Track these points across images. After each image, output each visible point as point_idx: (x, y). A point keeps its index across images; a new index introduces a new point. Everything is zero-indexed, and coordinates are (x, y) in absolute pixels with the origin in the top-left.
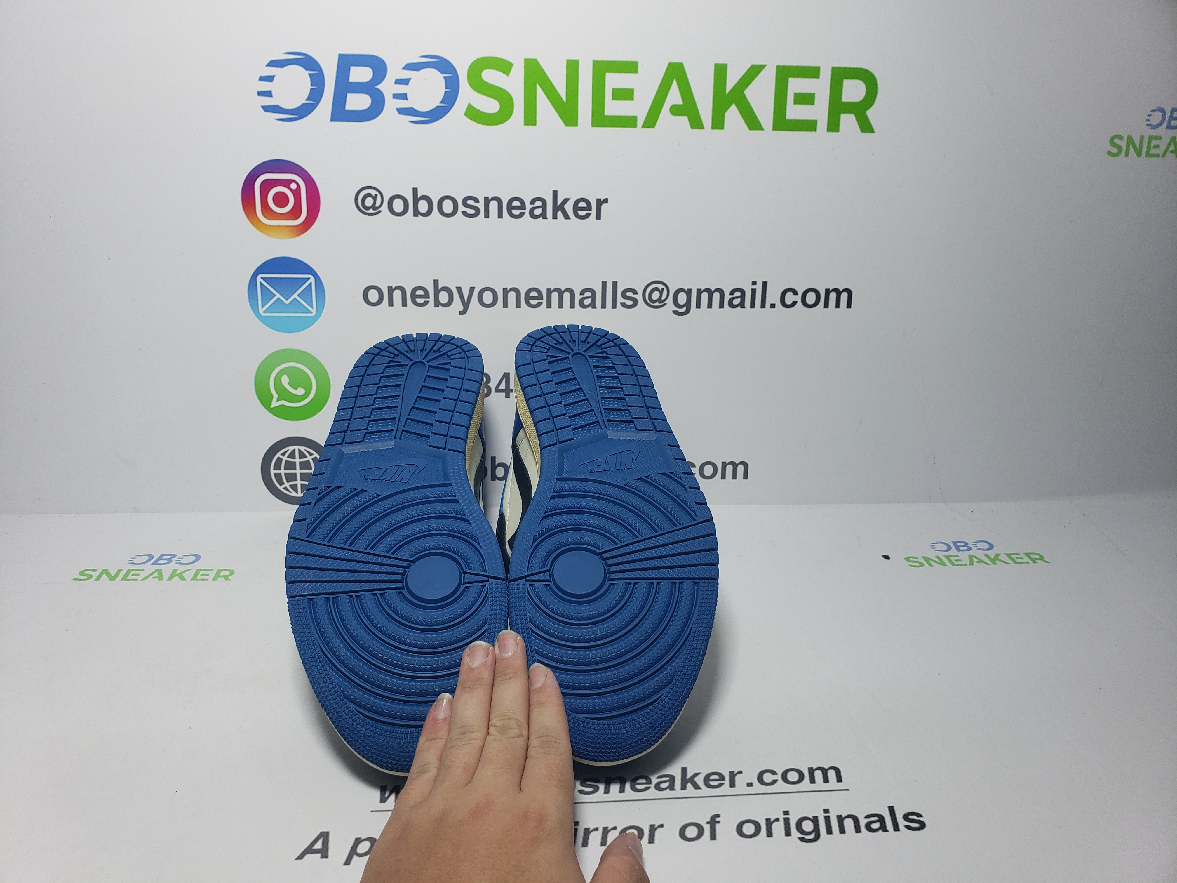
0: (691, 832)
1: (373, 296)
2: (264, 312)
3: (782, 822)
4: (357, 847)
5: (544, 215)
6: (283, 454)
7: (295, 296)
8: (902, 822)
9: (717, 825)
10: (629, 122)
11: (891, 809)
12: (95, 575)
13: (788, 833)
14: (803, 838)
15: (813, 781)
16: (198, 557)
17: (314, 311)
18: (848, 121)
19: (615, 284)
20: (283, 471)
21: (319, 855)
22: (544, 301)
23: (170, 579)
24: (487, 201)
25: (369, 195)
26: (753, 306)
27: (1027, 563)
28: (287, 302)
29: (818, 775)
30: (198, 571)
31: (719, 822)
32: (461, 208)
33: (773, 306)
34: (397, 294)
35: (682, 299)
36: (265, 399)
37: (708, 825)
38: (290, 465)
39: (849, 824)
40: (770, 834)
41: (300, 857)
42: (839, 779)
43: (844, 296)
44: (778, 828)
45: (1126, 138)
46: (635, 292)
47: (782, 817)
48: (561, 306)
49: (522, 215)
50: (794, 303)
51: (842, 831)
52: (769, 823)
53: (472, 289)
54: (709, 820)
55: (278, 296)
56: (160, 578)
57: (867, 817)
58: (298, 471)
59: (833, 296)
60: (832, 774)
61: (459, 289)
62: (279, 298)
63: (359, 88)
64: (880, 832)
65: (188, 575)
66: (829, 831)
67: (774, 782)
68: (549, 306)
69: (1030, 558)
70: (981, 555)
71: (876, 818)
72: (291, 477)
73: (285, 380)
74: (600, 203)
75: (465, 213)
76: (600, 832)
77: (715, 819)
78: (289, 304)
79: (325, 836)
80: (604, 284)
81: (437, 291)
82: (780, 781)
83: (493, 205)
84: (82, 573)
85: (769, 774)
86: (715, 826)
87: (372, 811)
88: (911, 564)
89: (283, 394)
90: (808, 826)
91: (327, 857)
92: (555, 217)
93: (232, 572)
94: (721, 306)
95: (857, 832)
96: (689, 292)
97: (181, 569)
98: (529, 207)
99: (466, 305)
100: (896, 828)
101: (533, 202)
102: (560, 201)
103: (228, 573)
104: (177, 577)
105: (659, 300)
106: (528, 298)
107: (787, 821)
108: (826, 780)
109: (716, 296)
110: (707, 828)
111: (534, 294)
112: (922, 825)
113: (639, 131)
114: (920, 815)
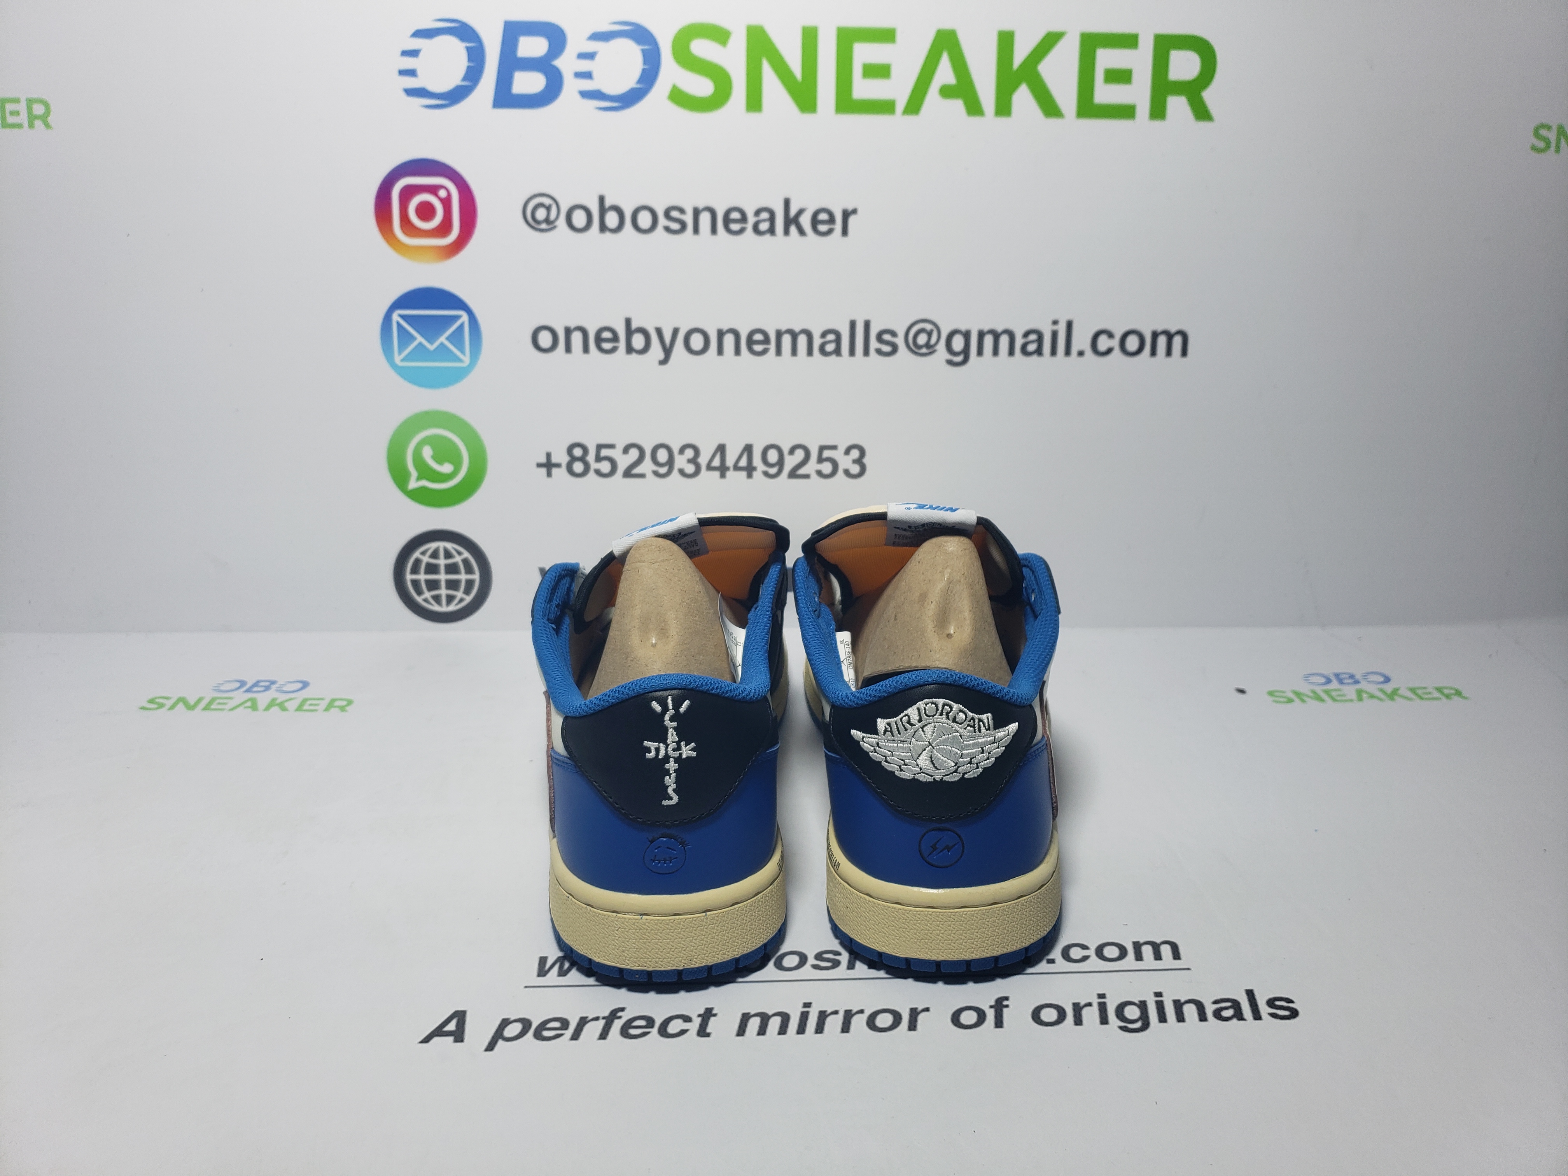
0: (969, 1018)
1: (545, 339)
2: (401, 361)
3: (1095, 1007)
4: (503, 1029)
5: (772, 231)
6: (423, 553)
7: (443, 339)
8: (1264, 1010)
9: (1005, 1010)
10: (885, 107)
11: (1250, 994)
13: (1104, 1020)
14: (1126, 1027)
15: (1139, 957)
16: (305, 685)
17: (467, 359)
18: (1177, 104)
19: (867, 325)
20: (422, 577)
21: (451, 1039)
22: (772, 346)
23: (267, 709)
24: (697, 212)
25: (541, 205)
26: (1054, 352)
27: (1437, 699)
28: (431, 347)
29: (1147, 951)
30: (304, 701)
31: (1007, 1006)
32: (662, 221)
33: (1081, 354)
34: (577, 337)
35: (958, 343)
36: (400, 477)
37: (992, 1010)
38: (432, 569)
39: (1190, 1011)
40: (1078, 1021)
41: (426, 1040)
42: (1176, 955)
43: (1177, 341)
44: (1091, 1015)
45: (1555, 128)
46: (894, 334)
47: (1095, 1001)
48: (794, 352)
49: (742, 231)
50: (1109, 351)
51: (1180, 1018)
52: (1078, 1009)
53: (676, 332)
54: (993, 1003)
55: (420, 339)
56: (254, 708)
57: (1216, 1002)
58: (443, 577)
59: (1162, 341)
60: (1166, 950)
61: (659, 331)
62: (420, 344)
63: (530, 65)
64: (1235, 1021)
65: (292, 705)
66: (1162, 1018)
67: (1085, 958)
68: (779, 352)
69: (1443, 694)
70: (1373, 689)
71: (1228, 1004)
72: (433, 585)
73: (427, 453)
74: (846, 215)
75: (667, 229)
76: (840, 1017)
77: (1001, 1003)
78: (434, 350)
79: (460, 1016)
80: (853, 324)
81: (629, 332)
82: (1094, 957)
83: (705, 218)
84: (151, 701)
85: (1078, 949)
86: (1002, 1011)
87: (526, 987)
89: (425, 472)
90: (1132, 1013)
91: (462, 1041)
92: (787, 232)
93: (350, 702)
94: (1011, 352)
95: (1201, 1020)
96: (967, 335)
97: (282, 698)
98: (751, 219)
99: (668, 352)
100: (1257, 1016)
101: (757, 213)
102: (793, 212)
103: (345, 703)
104: (277, 707)
105: (928, 345)
106: (750, 342)
107: (1103, 1008)
108: (1158, 956)
109: (1004, 340)
110: (990, 1014)
111: (758, 337)
112: (1294, 1014)
113: (898, 120)
114: (1290, 1001)
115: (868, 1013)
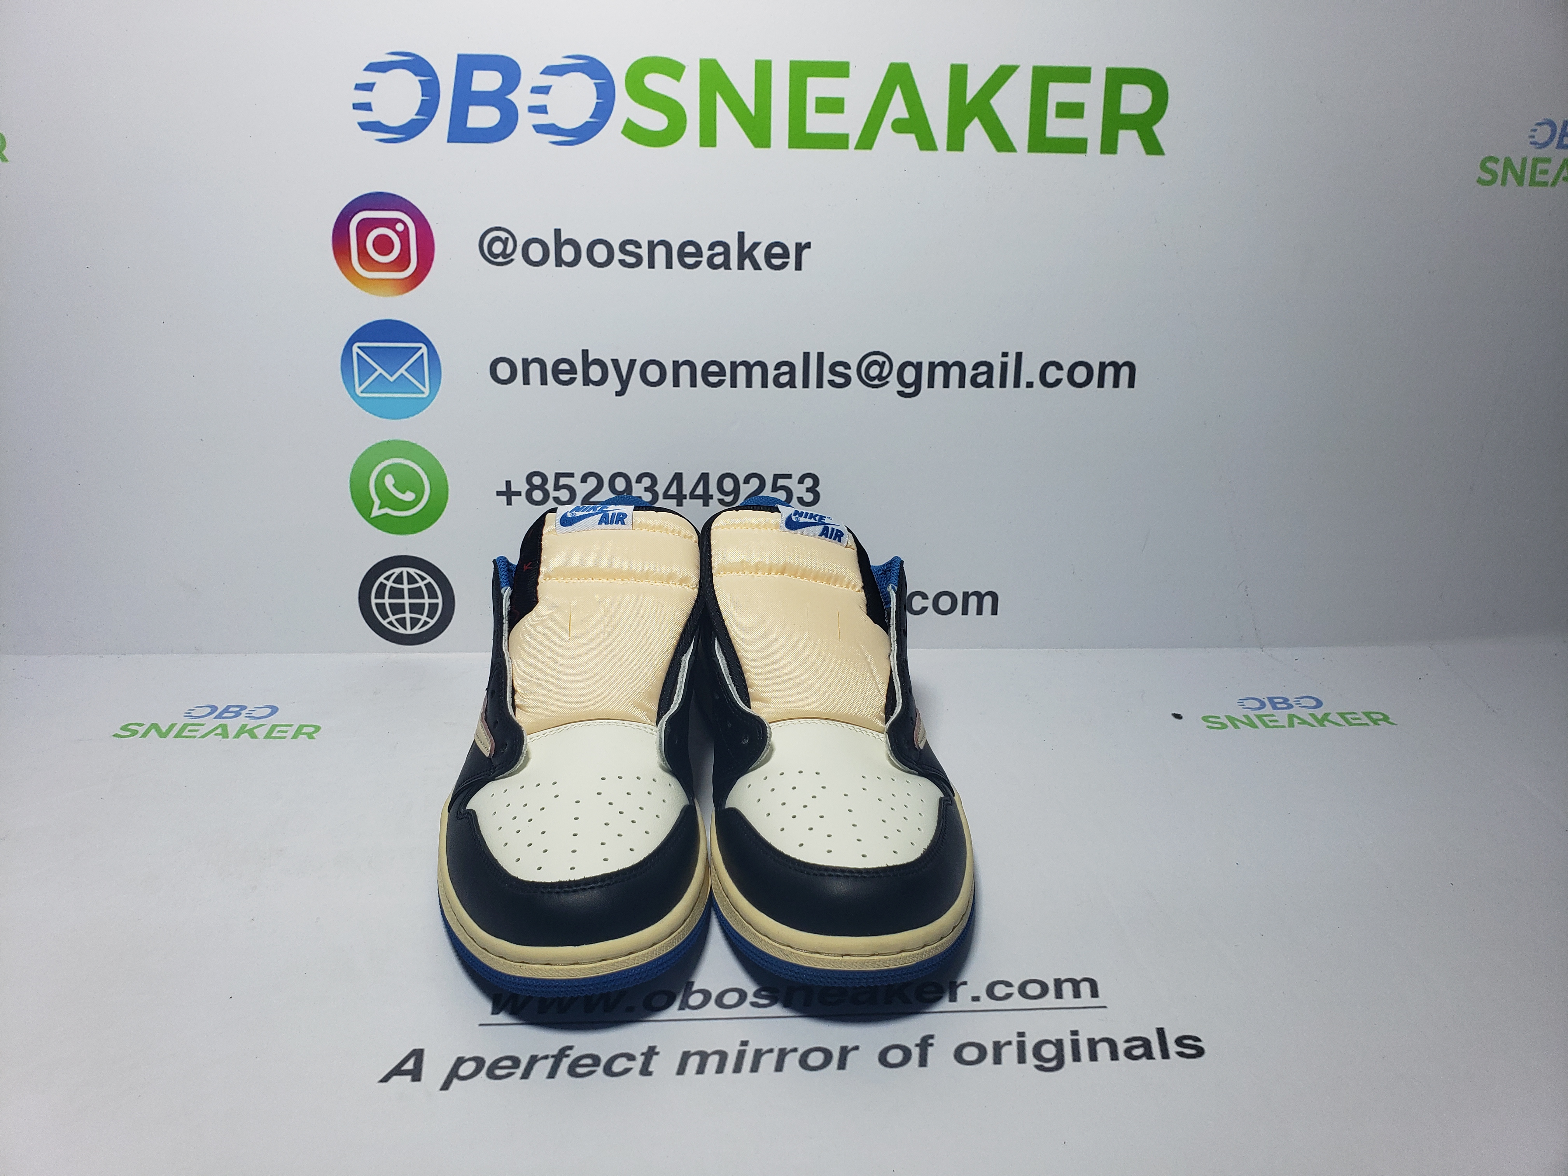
0: (895, 1056)
1: (503, 371)
2: (362, 392)
3: (1015, 1045)
4: (458, 1069)
5: (726, 265)
6: (387, 578)
7: (402, 370)
8: (1173, 1048)
9: (930, 1049)
10: (838, 141)
11: (1161, 1032)
12: (142, 730)
13: (1022, 1059)
14: (1042, 1066)
15: (1059, 995)
16: (274, 710)
17: (427, 391)
18: (1128, 139)
19: (821, 356)
20: (387, 601)
21: (409, 1077)
22: (728, 378)
23: (237, 736)
24: (652, 246)
25: (498, 239)
26: (1003, 384)
27: (1367, 724)
28: (392, 379)
29: (1067, 988)
30: (274, 727)
31: (932, 1045)
32: (618, 255)
33: (1030, 385)
34: (535, 369)
35: (910, 375)
36: (363, 506)
37: (918, 1049)
38: (396, 593)
39: (1103, 1049)
40: (997, 1060)
41: (385, 1079)
42: (1095, 994)
43: (1125, 372)
44: (1010, 1054)
45: (1502, 161)
46: (847, 366)
47: (1015, 1040)
48: (749, 384)
49: (697, 264)
50: (1058, 381)
51: (1093, 1057)
52: (998, 1047)
53: (632, 362)
54: (918, 1042)
55: (380, 370)
56: (225, 735)
57: (1128, 1041)
58: (407, 601)
59: (1110, 372)
60: (1085, 988)
61: (615, 362)
62: (381, 374)
63: (484, 99)
64: (1144, 1059)
65: (261, 732)
66: (1077, 1058)
67: (1009, 996)
68: (734, 384)
69: (1371, 719)
70: (1304, 714)
71: (1139, 1043)
72: (398, 609)
73: (389, 481)
74: (800, 248)
75: (622, 262)
76: (774, 1056)
77: (926, 1042)
78: (395, 381)
79: (418, 1055)
80: (806, 355)
81: (587, 365)
82: (1016, 995)
83: (660, 251)
84: (124, 728)
85: (1002, 986)
86: (926, 1049)
87: (481, 1025)
88: (1210, 725)
89: (387, 500)
90: (1049, 1051)
91: (419, 1080)
92: (741, 267)
93: (317, 729)
94: (962, 385)
95: (1112, 1059)
96: (918, 367)
97: (252, 723)
98: (706, 254)
99: (624, 383)
100: (1165, 1055)
101: (712, 247)
102: (747, 247)
103: (312, 729)
104: (246, 734)
105: (879, 377)
106: (706, 374)
107: (1021, 1046)
108: (1077, 994)
109: (955, 372)
110: (916, 1053)
111: (714, 368)
112: (1200, 1052)
113: (851, 153)
114: (1197, 1039)
115: (801, 1051)
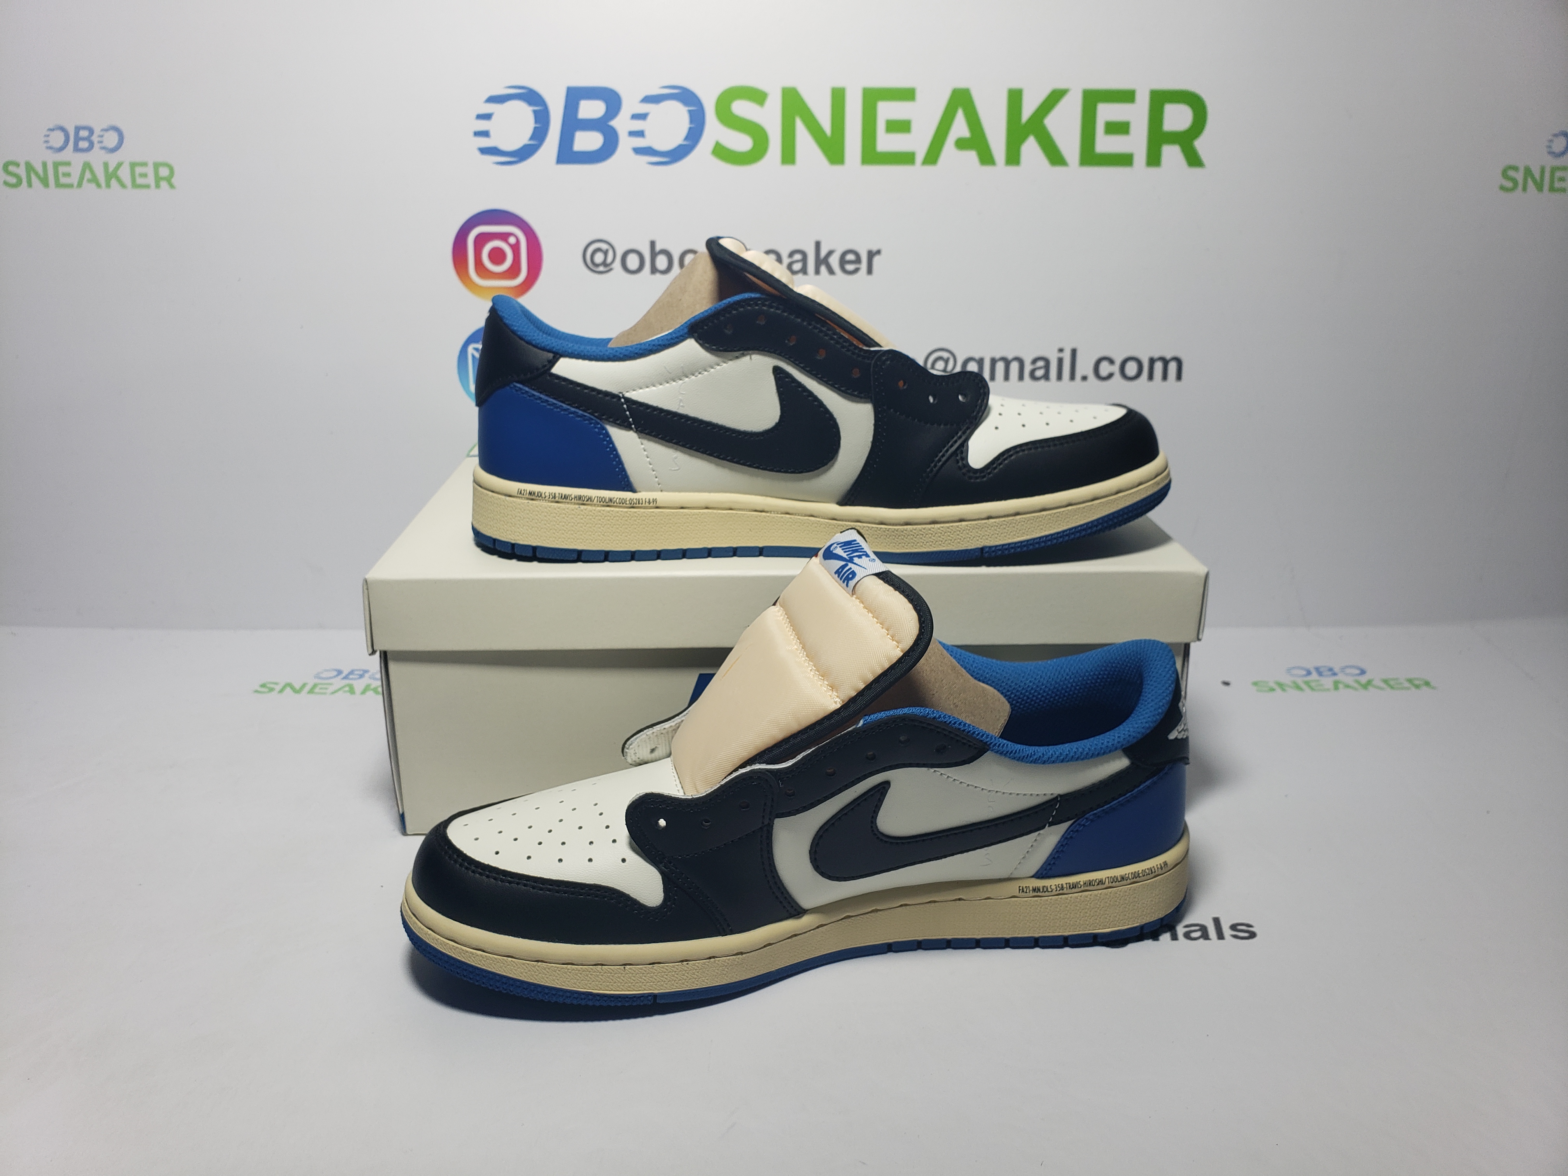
8: (1227, 932)
11: (1217, 921)
57: (1186, 927)
64: (1201, 940)
71: (1197, 928)
95: (1173, 941)
100: (1221, 936)
112: (1253, 935)
113: (918, 170)
114: (1250, 926)
